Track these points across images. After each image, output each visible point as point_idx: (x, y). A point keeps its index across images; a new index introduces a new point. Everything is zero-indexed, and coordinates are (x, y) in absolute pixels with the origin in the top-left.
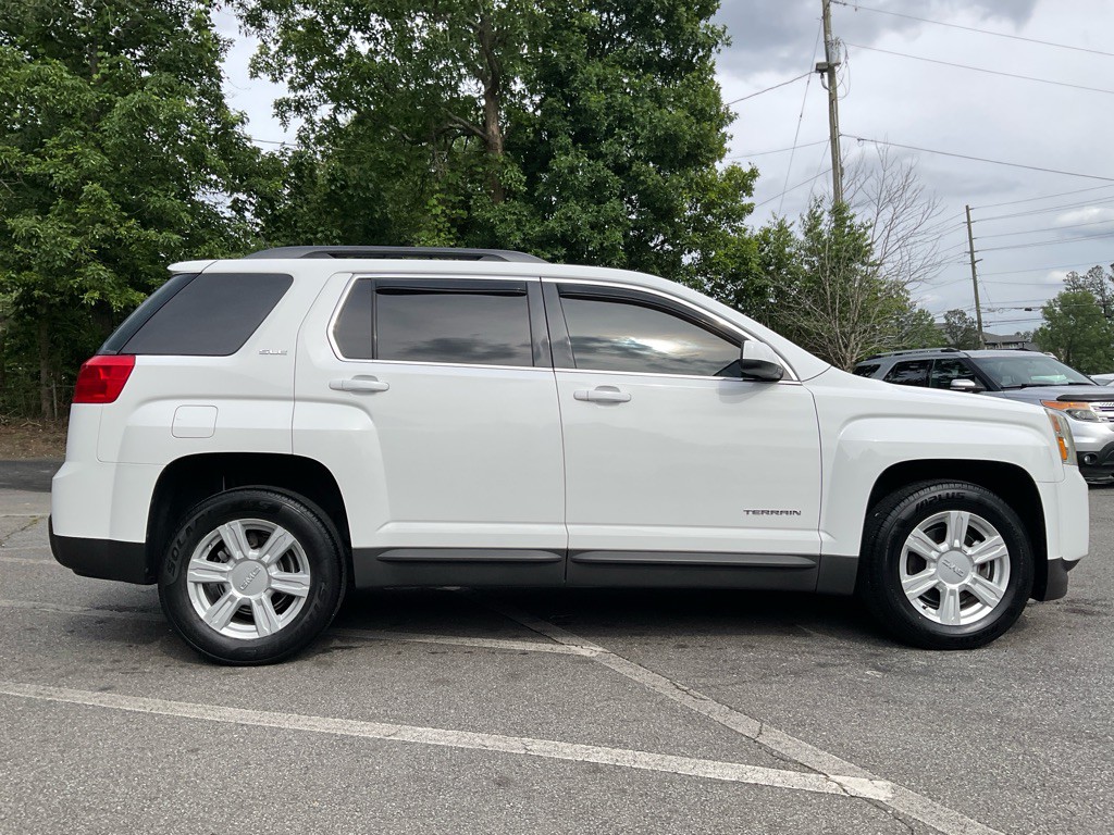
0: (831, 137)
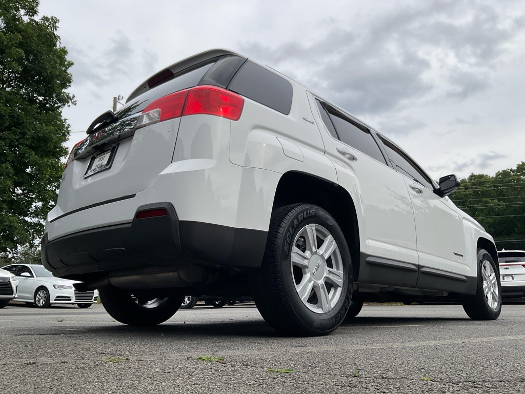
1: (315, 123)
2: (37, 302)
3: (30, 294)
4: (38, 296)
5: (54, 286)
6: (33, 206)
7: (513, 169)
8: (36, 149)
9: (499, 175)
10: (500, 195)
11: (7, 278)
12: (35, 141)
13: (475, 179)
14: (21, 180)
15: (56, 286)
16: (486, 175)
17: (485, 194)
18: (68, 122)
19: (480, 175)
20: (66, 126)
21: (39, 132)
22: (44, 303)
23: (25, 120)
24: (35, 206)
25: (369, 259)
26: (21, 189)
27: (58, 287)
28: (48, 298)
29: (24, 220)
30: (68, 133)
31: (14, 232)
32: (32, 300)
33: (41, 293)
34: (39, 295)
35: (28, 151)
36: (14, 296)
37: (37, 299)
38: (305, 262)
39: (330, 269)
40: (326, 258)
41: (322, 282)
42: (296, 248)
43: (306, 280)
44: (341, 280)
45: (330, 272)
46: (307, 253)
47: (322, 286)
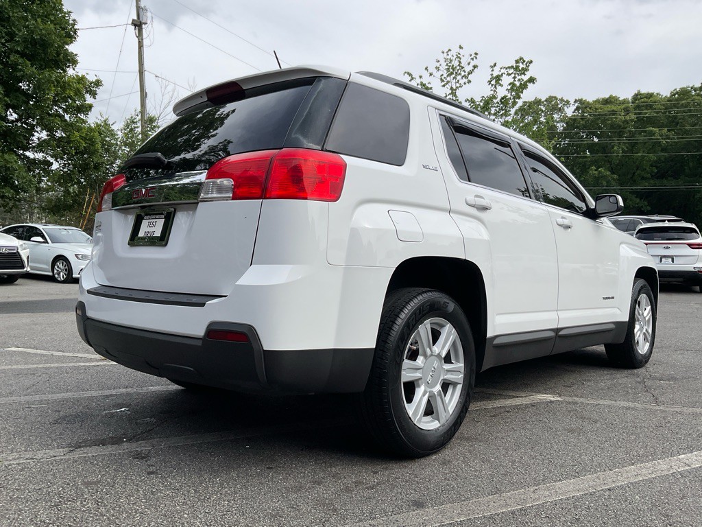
0: (139, 71)
1: (439, 169)
2: (56, 276)
3: (46, 264)
4: (56, 267)
5: (76, 255)
6: (34, 138)
7: (695, 86)
8: (31, 58)
9: (674, 95)
10: (673, 123)
11: (14, 247)
12: (30, 46)
13: (641, 98)
14: (15, 102)
15: (80, 256)
16: (657, 94)
17: (651, 121)
18: (73, 16)
19: (648, 94)
20: (71, 22)
21: (33, 32)
22: (65, 277)
23: (11, 14)
24: (38, 139)
25: (496, 342)
26: (16, 113)
27: (82, 257)
28: (69, 270)
29: (24, 155)
30: (75, 32)
31: (13, 175)
32: (49, 272)
33: (60, 264)
34: (58, 267)
35: (20, 60)
36: (25, 269)
37: (55, 271)
38: (418, 375)
39: (447, 366)
40: (443, 355)
41: (438, 388)
42: (407, 363)
43: (420, 395)
44: (462, 376)
45: (448, 371)
46: (420, 359)
47: (439, 393)
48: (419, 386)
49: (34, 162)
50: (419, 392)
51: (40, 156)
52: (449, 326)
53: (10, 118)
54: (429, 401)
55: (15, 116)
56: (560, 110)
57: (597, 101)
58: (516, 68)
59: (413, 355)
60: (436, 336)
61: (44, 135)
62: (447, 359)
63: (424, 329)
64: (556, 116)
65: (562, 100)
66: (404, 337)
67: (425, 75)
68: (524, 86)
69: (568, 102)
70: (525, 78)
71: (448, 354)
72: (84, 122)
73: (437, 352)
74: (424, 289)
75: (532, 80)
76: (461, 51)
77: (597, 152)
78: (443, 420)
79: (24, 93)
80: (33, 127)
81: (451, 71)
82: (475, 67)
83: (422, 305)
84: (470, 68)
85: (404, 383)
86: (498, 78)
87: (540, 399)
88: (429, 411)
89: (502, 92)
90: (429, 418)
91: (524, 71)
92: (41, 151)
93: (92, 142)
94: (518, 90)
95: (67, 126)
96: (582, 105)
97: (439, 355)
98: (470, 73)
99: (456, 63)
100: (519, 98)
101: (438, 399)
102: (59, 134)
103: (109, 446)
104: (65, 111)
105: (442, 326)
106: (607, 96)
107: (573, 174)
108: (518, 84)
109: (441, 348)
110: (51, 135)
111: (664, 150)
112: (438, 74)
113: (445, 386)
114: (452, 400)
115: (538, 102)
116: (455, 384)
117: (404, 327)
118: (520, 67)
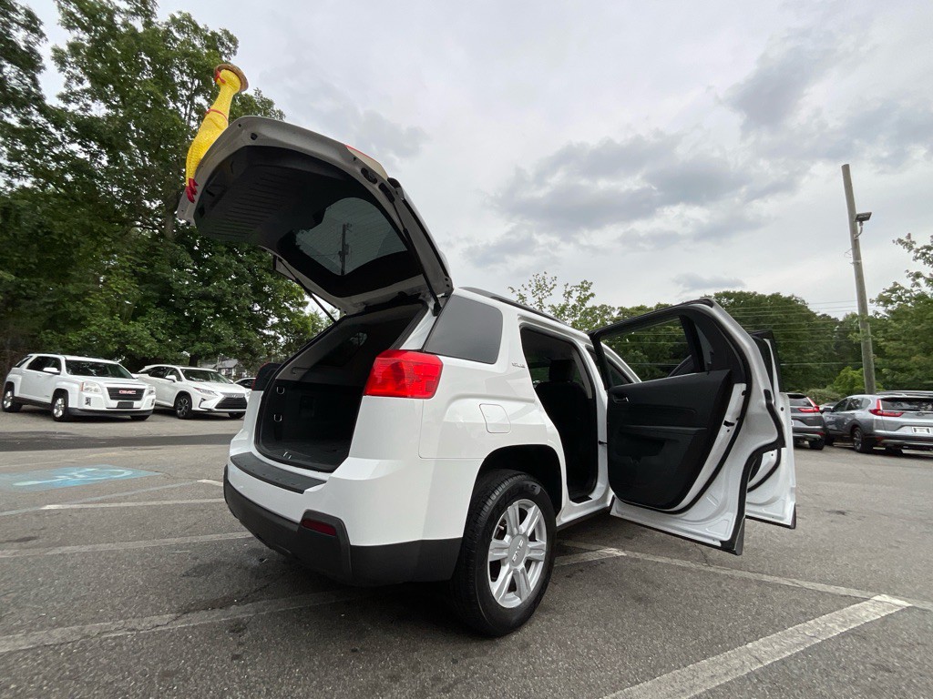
38: (504, 554)
39: (532, 545)
40: (529, 535)
41: (522, 566)
42: (494, 543)
43: (505, 573)
44: (543, 554)
45: (532, 549)
46: (507, 538)
47: (522, 570)
48: (504, 565)
49: (268, 337)
50: (504, 570)
51: (272, 333)
52: (535, 507)
53: (256, 309)
54: (513, 580)
55: (259, 308)
56: (609, 313)
57: (633, 309)
58: (582, 287)
59: (501, 535)
60: (523, 515)
61: (276, 320)
62: (532, 538)
63: (512, 511)
64: (606, 317)
65: (610, 307)
66: (493, 518)
67: (522, 289)
68: (587, 298)
69: (614, 308)
70: (588, 294)
71: (533, 533)
72: (302, 312)
73: (523, 531)
74: (516, 472)
75: (592, 295)
76: (546, 276)
77: (634, 340)
78: (525, 598)
79: (265, 293)
80: (269, 314)
81: (539, 288)
82: (555, 285)
83: (512, 488)
84: (552, 286)
85: (491, 562)
86: (569, 293)
87: (608, 554)
88: (513, 587)
89: (572, 302)
90: (512, 595)
91: (586, 289)
92: (274, 330)
93: (306, 326)
94: (583, 301)
95: (291, 315)
96: (623, 311)
97: (525, 535)
98: (551, 289)
99: (542, 283)
100: (584, 305)
101: (522, 576)
102: (286, 319)
103: (217, 610)
104: (291, 305)
105: (529, 507)
106: (639, 306)
107: (618, 354)
108: (583, 297)
109: (527, 527)
110: (281, 321)
111: (677, 340)
112: (530, 289)
113: (528, 563)
114: (534, 576)
115: (595, 308)
116: (537, 562)
117: (494, 509)
118: (585, 286)
